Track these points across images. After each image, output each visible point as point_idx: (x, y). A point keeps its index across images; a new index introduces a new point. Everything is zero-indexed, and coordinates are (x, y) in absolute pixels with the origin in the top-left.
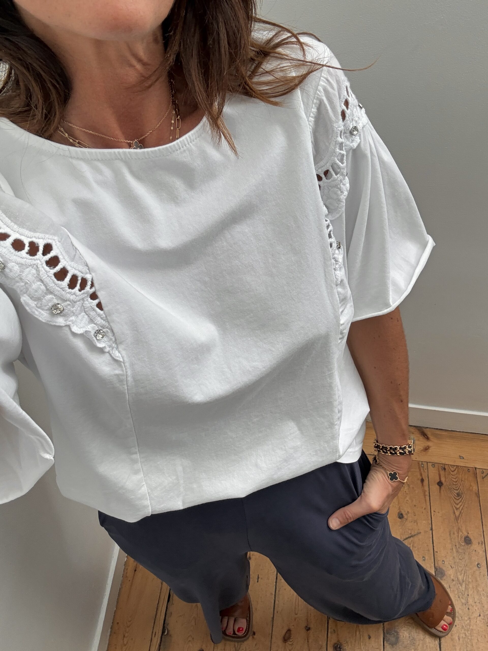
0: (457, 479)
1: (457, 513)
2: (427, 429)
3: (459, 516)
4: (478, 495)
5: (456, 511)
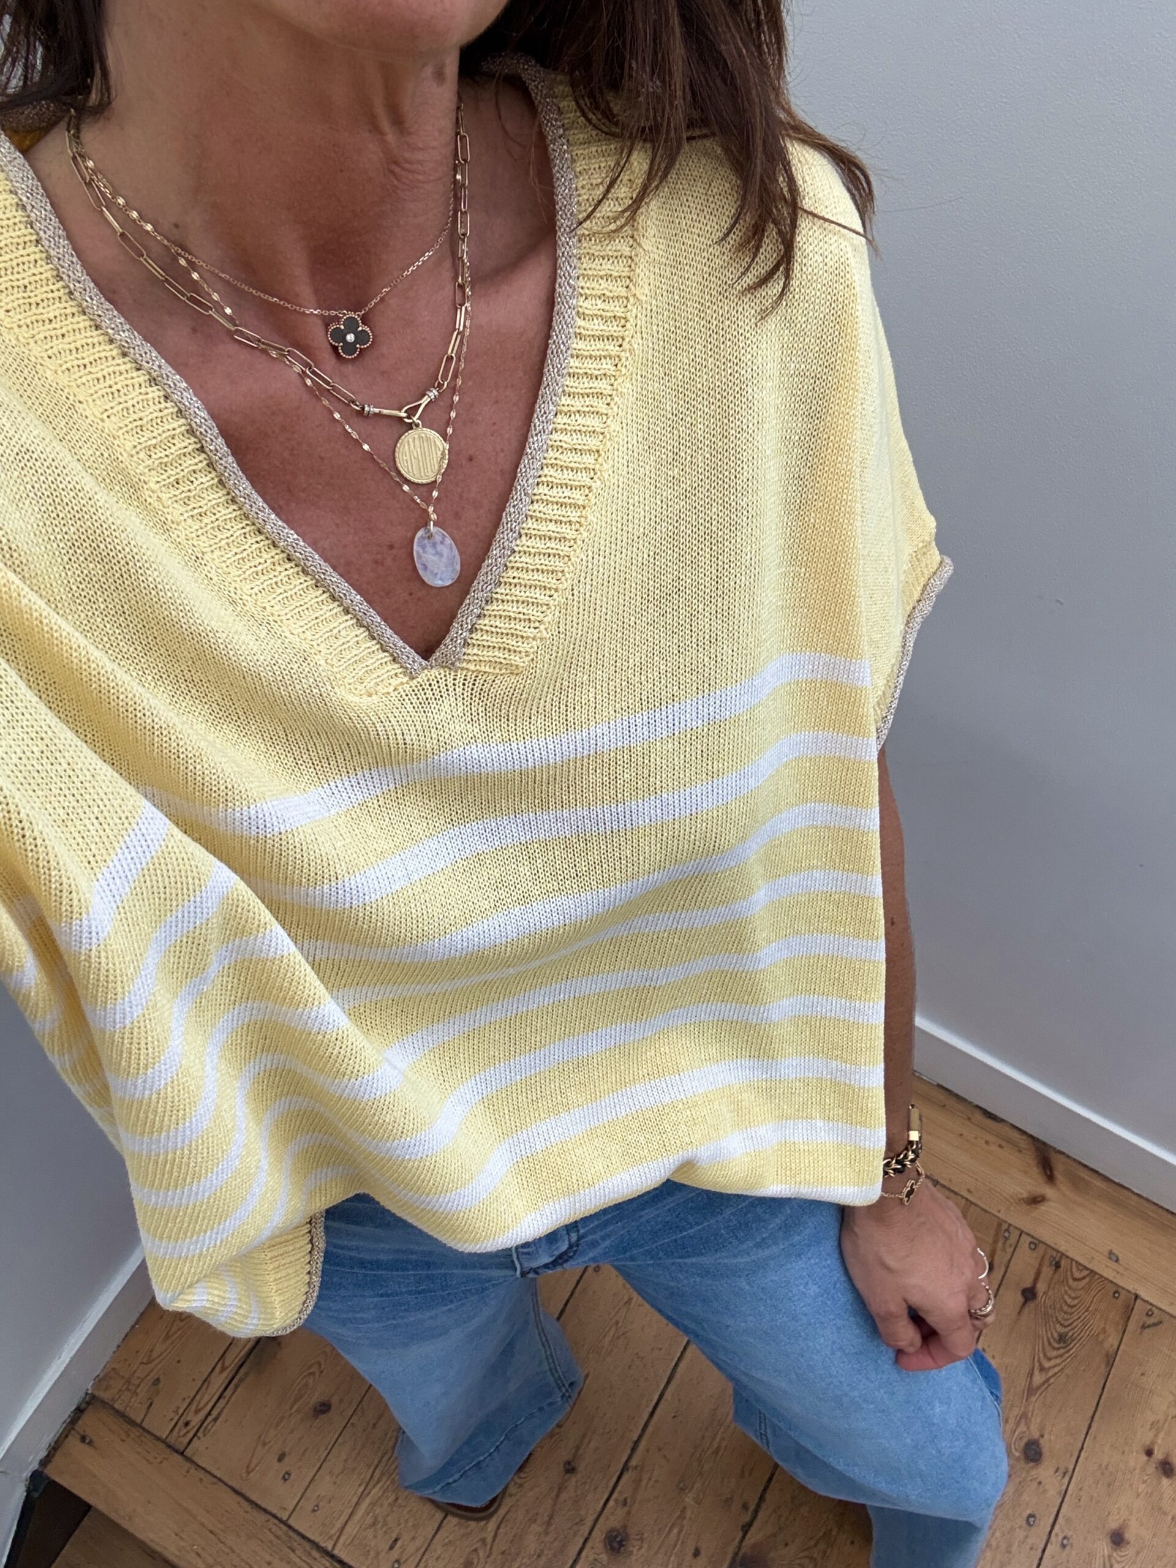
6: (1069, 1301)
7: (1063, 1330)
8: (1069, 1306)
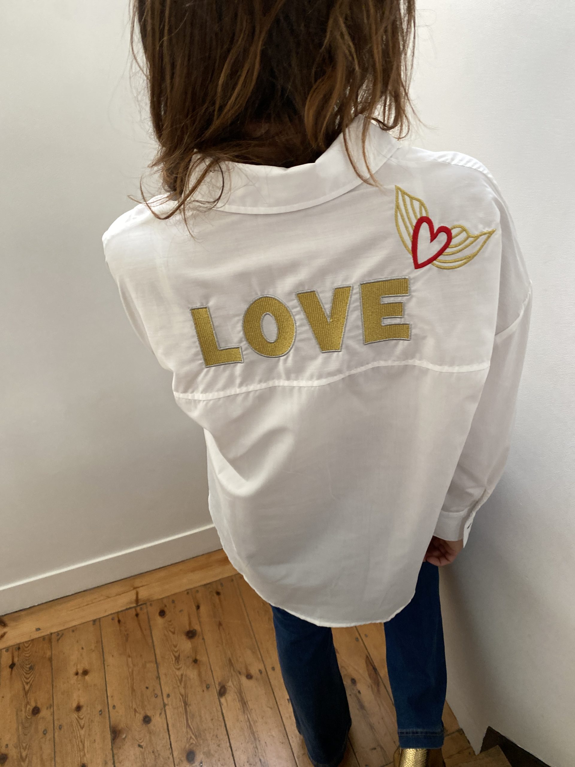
0: (30, 653)
1: (27, 687)
2: (5, 617)
3: (28, 691)
4: (50, 659)
5: (26, 686)
6: (28, 655)
7: (31, 665)
8: (28, 657)
